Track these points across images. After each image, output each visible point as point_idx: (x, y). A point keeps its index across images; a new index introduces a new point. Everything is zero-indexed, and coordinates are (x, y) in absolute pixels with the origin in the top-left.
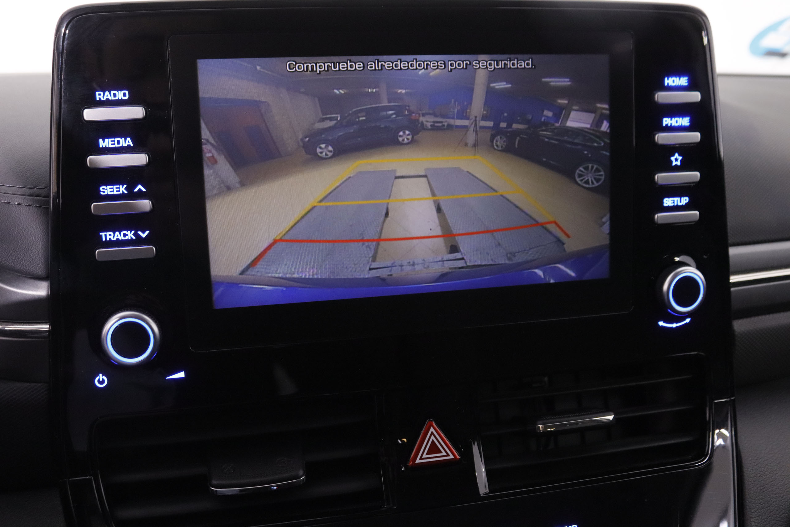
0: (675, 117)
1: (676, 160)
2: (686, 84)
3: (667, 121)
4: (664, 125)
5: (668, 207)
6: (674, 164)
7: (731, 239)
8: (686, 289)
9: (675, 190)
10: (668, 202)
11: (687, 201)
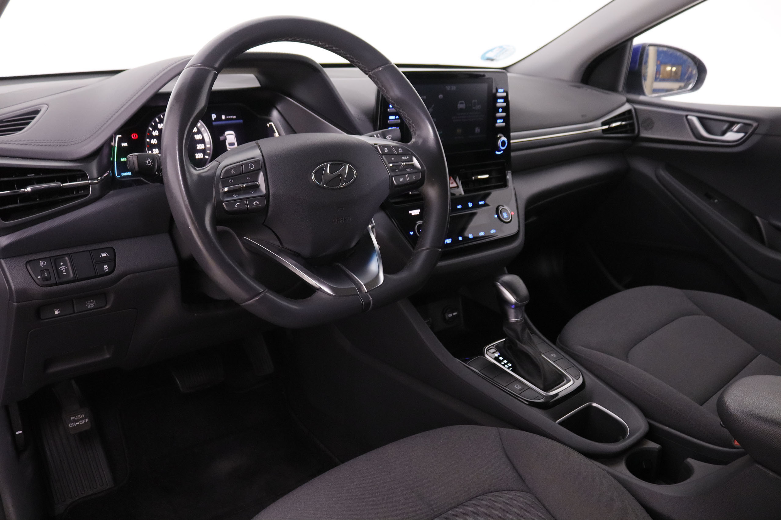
3: (499, 100)
7: (511, 130)
8: (503, 143)
9: (500, 118)
10: (499, 121)
11: (502, 121)
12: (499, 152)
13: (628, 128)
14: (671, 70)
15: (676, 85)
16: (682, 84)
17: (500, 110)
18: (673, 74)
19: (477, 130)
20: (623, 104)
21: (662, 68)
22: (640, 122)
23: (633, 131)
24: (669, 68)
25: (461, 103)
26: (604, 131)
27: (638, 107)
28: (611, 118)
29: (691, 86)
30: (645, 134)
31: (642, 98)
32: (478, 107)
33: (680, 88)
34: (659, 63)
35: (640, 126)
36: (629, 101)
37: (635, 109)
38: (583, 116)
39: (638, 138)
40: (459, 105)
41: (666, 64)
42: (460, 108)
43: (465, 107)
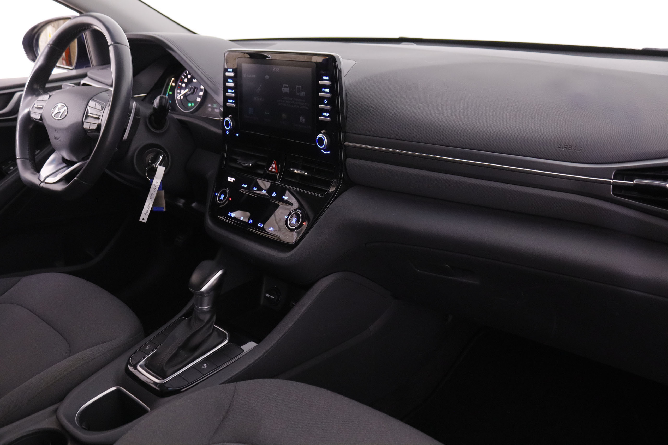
0: (325, 89)
1: (326, 102)
2: (328, 79)
3: (323, 90)
4: (323, 91)
5: (324, 116)
6: (325, 103)
8: (320, 140)
9: (325, 111)
10: (324, 114)
11: (328, 115)
12: (325, 152)
19: (302, 119)
25: (285, 87)
32: (303, 94)
40: (283, 88)
42: (284, 92)
43: (289, 91)
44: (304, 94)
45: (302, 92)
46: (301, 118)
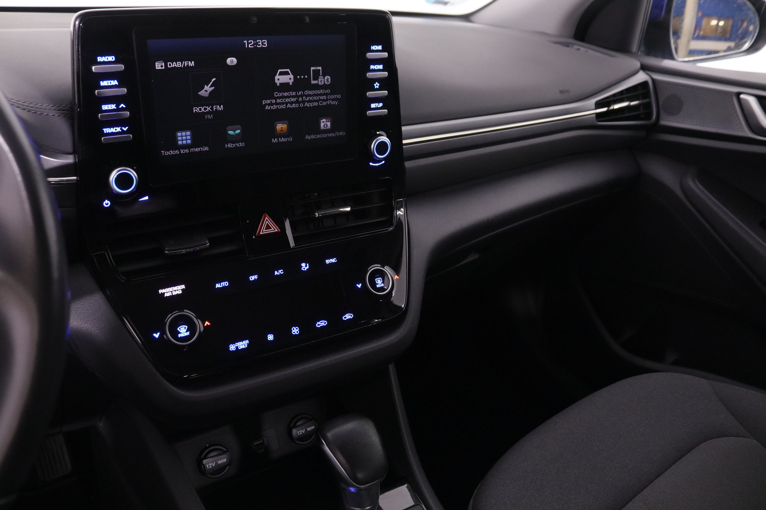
0: (376, 65)
2: (381, 49)
3: (372, 67)
4: (371, 69)
5: (373, 108)
6: (376, 87)
7: (403, 122)
8: (382, 147)
9: (376, 100)
10: (373, 106)
11: (382, 105)
12: (376, 164)
13: (642, 111)
14: (718, 24)
15: (722, 45)
16: (732, 44)
17: (377, 85)
18: (719, 30)
19: (325, 124)
20: (635, 73)
21: (704, 22)
22: (661, 103)
23: (648, 116)
24: (714, 22)
25: (281, 74)
26: (598, 115)
27: (658, 77)
28: (614, 95)
29: (747, 46)
30: (667, 122)
31: (667, 63)
33: (729, 49)
34: (700, 14)
35: (661, 109)
36: (644, 68)
37: (653, 80)
38: (561, 92)
39: (657, 128)
40: (277, 77)
41: (710, 16)
42: (280, 84)
43: (292, 80)
44: (327, 80)
45: (324, 78)
46: (323, 122)
